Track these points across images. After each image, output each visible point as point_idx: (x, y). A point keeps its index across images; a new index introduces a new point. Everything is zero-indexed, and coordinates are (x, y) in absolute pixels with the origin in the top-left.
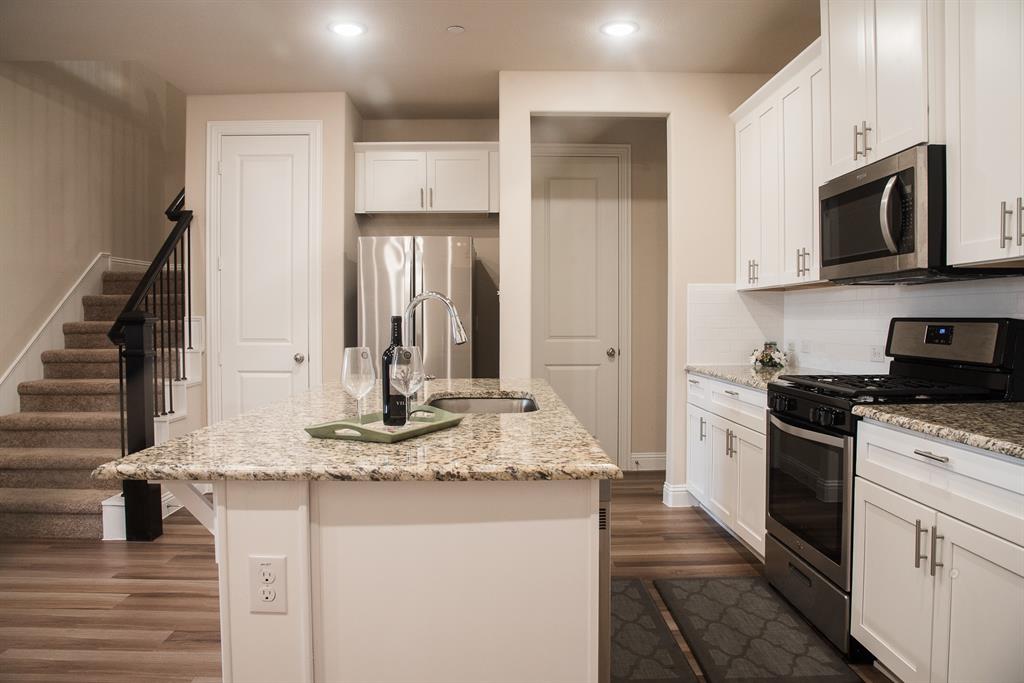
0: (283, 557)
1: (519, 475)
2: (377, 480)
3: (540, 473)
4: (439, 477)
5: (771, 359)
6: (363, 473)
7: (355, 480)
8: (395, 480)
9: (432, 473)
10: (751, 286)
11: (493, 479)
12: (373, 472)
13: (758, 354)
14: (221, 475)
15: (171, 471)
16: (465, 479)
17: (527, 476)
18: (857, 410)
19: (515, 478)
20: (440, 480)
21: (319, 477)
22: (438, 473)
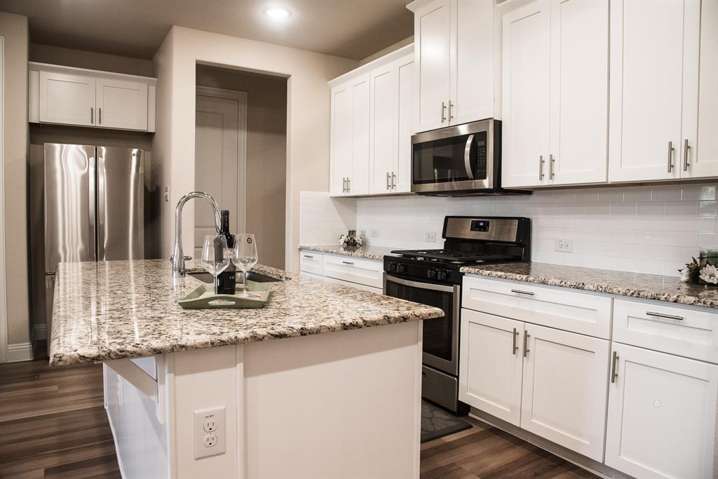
0: (223, 407)
1: (392, 320)
2: (305, 335)
3: (403, 317)
4: (345, 327)
5: (354, 241)
6: (295, 331)
7: (290, 336)
8: (317, 333)
9: (340, 325)
10: (344, 194)
11: (377, 324)
12: (302, 329)
13: (344, 238)
14: (182, 347)
15: (135, 349)
16: (361, 327)
17: (396, 320)
18: (462, 269)
19: (390, 322)
20: (345, 329)
21: (263, 338)
22: (344, 324)
